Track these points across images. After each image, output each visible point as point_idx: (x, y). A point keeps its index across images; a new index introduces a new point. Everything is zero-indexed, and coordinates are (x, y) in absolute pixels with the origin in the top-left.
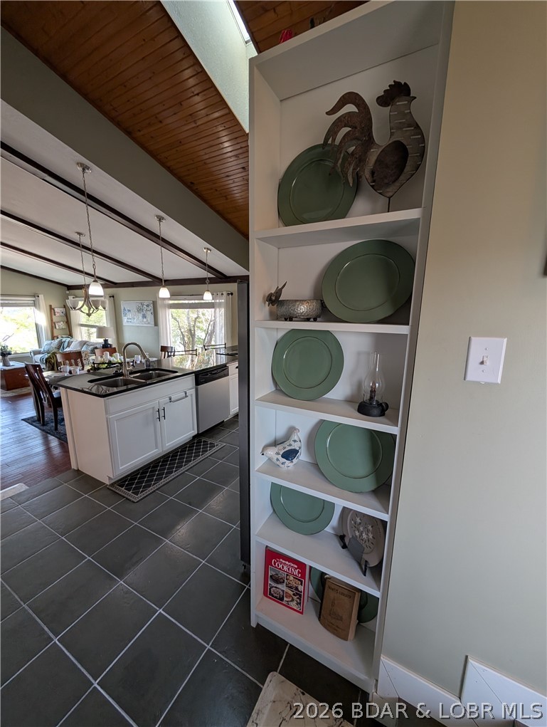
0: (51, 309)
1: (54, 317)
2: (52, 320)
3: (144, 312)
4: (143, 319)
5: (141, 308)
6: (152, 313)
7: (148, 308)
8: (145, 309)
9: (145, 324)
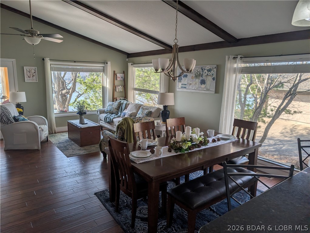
0: (115, 74)
1: (116, 81)
2: (114, 84)
3: (204, 78)
4: (200, 85)
5: (200, 73)
6: (213, 79)
7: (209, 72)
8: (206, 74)
9: (203, 90)
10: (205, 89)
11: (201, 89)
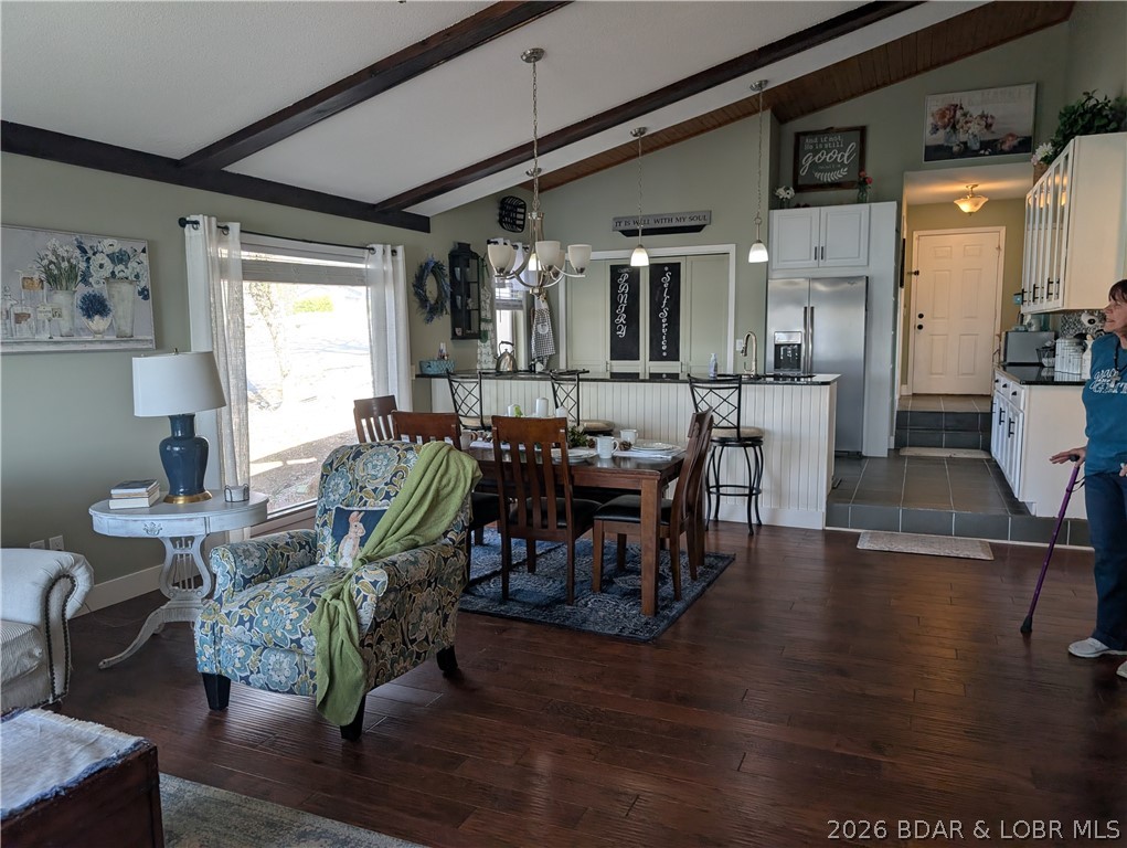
3: (97, 287)
4: (84, 319)
5: (73, 267)
6: (144, 293)
7: (121, 267)
8: (106, 273)
9: (101, 342)
10: (114, 338)
11: (90, 338)
